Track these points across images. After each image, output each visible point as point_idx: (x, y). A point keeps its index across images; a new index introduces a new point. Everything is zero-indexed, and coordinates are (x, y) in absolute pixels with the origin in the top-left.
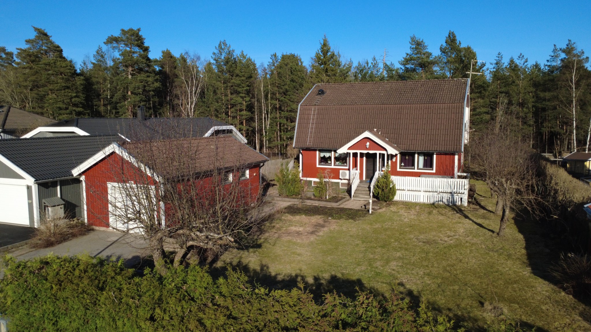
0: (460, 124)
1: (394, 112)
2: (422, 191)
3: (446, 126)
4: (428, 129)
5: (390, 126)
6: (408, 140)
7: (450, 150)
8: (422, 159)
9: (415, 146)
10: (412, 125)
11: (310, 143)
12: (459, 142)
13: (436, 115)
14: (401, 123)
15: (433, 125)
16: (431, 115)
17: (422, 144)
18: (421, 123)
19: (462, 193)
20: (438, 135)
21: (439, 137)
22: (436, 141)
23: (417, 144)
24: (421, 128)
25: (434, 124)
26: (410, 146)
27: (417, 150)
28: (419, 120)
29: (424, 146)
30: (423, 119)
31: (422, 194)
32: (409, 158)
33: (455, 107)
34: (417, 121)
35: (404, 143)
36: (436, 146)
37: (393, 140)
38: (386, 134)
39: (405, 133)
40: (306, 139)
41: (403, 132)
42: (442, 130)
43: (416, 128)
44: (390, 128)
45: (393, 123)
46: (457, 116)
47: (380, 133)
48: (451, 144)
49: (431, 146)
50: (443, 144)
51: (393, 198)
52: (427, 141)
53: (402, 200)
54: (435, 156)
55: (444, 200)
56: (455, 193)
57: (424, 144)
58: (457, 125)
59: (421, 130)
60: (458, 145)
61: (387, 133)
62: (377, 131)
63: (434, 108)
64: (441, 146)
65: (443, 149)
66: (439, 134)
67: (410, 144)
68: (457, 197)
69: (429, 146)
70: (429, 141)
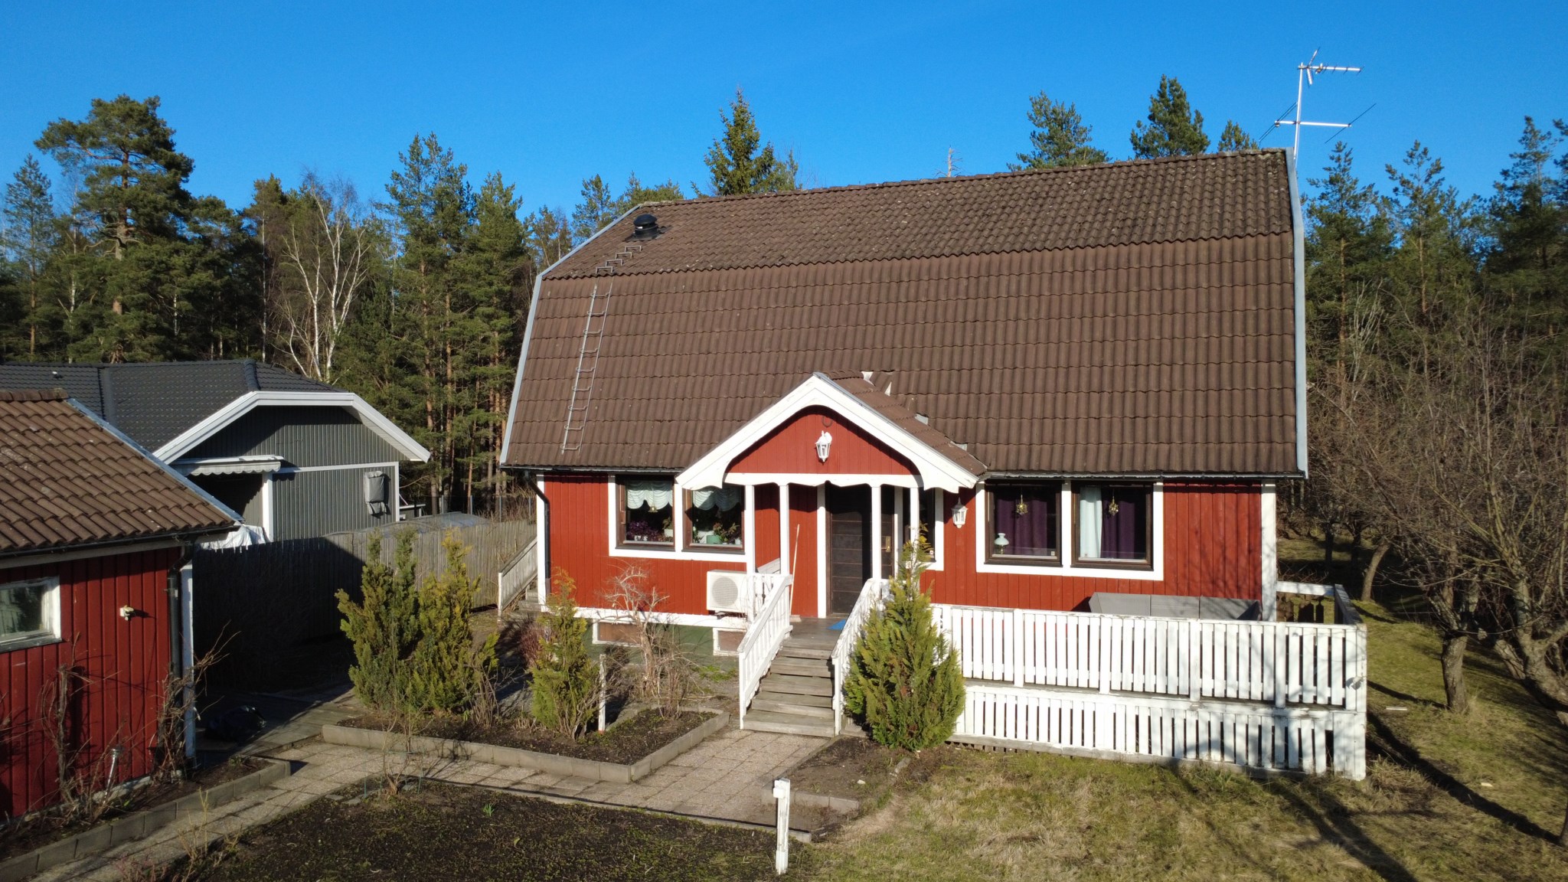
0: (1283, 334)
1: (952, 290)
2: (1105, 689)
3: (1208, 344)
4: (1120, 362)
5: (936, 357)
6: (1026, 422)
7: (1238, 467)
8: (1092, 512)
9: (1057, 448)
10: (1042, 347)
11: (575, 443)
12: (1283, 424)
13: (1156, 295)
14: (989, 339)
15: (1143, 344)
16: (1133, 296)
17: (1093, 439)
18: (1087, 337)
19: (1329, 706)
20: (1171, 391)
21: (1176, 404)
22: (1163, 420)
23: (1070, 438)
24: (1086, 362)
25: (1149, 339)
26: (1036, 448)
27: (1067, 466)
28: (1076, 321)
29: (1104, 448)
30: (1093, 316)
31: (1105, 705)
32: (1030, 509)
33: (1250, 255)
34: (1064, 331)
35: (1003, 436)
36: (1165, 447)
37: (951, 422)
38: (918, 393)
39: (1007, 388)
40: (559, 425)
41: (997, 380)
42: (1189, 368)
43: (1063, 363)
44: (936, 366)
45: (948, 341)
46: (1263, 296)
47: (888, 391)
48: (1238, 436)
49: (1140, 447)
50: (1200, 438)
51: (951, 725)
52: (1116, 422)
53: (1000, 735)
54: (1158, 497)
55: (1229, 741)
56: (1289, 704)
57: (1104, 439)
58: (1263, 339)
59: (1084, 371)
60: (1277, 437)
61: (923, 389)
62: (874, 379)
63: (1145, 263)
64: (1188, 446)
65: (1199, 460)
66: (1177, 386)
67: (1036, 440)
68: (1307, 726)
69: (1127, 447)
70: (1127, 421)
